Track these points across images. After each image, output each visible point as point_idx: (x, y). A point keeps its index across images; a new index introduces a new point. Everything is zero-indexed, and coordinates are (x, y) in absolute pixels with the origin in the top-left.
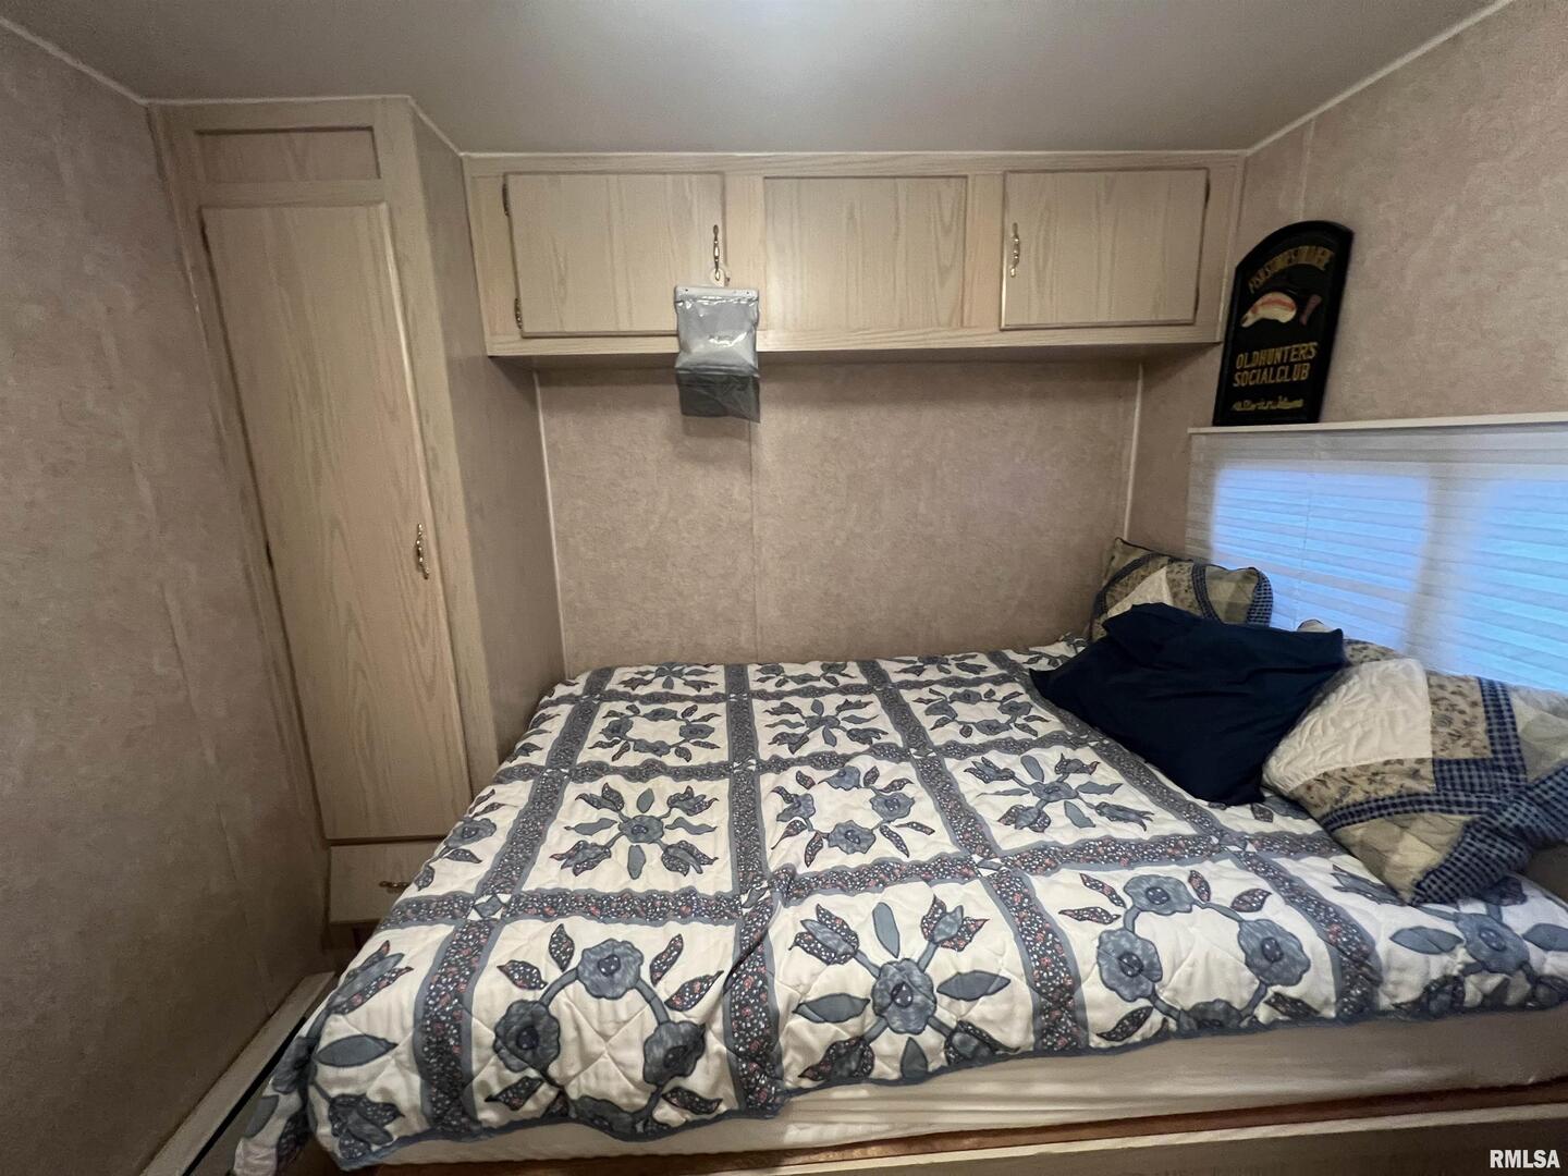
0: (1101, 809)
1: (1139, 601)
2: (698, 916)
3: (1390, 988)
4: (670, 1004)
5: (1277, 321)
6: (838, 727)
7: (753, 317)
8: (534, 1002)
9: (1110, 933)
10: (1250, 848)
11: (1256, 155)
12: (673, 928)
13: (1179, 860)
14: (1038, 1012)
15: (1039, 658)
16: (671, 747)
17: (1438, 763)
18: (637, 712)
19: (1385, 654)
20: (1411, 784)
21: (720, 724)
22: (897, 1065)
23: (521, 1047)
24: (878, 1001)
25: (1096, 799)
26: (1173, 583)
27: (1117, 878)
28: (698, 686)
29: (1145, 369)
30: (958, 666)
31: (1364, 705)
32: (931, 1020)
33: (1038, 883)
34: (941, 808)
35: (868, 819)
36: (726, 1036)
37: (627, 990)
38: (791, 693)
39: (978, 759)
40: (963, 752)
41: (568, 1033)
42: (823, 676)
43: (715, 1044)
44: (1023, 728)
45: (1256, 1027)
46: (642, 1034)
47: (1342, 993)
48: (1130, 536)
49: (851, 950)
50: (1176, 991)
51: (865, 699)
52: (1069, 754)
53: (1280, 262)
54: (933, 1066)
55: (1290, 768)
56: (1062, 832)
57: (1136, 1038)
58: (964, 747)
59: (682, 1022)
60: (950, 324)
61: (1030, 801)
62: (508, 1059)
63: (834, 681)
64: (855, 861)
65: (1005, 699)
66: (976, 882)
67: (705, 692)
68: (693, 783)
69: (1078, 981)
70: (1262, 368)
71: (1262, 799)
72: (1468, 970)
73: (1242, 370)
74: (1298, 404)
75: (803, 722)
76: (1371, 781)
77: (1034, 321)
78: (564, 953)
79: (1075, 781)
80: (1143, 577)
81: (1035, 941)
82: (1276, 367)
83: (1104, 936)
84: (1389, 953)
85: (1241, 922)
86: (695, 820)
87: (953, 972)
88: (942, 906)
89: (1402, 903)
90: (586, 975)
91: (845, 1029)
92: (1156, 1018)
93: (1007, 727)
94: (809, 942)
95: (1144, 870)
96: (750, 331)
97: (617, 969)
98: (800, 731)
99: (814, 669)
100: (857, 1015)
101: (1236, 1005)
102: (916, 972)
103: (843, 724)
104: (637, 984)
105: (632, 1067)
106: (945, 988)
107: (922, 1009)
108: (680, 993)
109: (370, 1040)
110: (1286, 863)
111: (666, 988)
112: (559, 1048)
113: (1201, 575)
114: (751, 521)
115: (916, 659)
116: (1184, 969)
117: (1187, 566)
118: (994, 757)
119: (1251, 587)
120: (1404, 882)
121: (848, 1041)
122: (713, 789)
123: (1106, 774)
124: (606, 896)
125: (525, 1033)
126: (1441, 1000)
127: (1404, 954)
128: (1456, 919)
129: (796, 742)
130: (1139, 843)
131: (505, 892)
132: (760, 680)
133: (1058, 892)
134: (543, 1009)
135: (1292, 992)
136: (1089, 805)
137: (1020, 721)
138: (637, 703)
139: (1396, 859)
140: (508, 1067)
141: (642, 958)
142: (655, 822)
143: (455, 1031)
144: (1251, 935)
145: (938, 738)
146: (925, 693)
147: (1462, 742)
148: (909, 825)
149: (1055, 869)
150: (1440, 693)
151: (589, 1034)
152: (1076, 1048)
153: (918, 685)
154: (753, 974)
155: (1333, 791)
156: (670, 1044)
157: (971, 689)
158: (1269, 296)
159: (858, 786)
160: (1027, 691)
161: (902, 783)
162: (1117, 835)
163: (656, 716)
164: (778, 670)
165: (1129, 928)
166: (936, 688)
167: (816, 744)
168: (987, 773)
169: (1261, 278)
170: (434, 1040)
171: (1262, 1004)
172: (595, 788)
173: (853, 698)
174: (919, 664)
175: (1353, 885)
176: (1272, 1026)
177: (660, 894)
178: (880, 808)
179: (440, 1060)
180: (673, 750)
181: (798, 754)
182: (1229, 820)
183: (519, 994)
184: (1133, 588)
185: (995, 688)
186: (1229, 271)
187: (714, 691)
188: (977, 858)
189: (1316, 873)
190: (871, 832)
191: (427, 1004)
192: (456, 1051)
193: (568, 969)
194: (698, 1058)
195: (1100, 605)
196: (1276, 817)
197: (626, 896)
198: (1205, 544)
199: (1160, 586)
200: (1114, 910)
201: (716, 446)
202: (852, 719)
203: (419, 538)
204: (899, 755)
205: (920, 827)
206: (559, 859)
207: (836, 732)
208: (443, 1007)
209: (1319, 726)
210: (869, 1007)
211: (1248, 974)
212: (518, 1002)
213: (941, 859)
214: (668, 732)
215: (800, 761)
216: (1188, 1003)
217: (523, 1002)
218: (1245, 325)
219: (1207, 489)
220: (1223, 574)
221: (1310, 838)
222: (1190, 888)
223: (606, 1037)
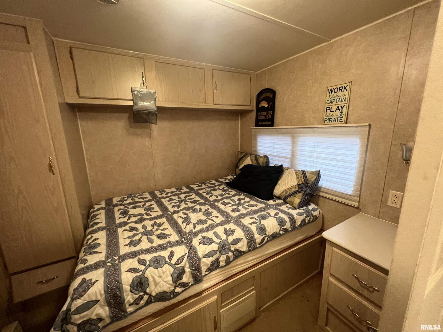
0: (248, 206)
1: (246, 164)
2: (174, 246)
3: (297, 223)
4: (176, 264)
5: (265, 107)
6: (187, 201)
7: (155, 97)
8: (140, 275)
9: (257, 225)
10: (274, 206)
11: (258, 73)
12: (170, 250)
13: (264, 211)
14: (248, 243)
15: (226, 180)
16: (144, 214)
17: (298, 185)
18: (128, 208)
19: (288, 168)
20: (295, 189)
21: (155, 206)
22: (225, 262)
23: (138, 288)
24: (220, 250)
25: (247, 204)
26: (251, 160)
27: (256, 216)
28: (143, 198)
29: (240, 114)
30: (209, 184)
31: (287, 178)
32: (230, 250)
33: (242, 220)
34: (218, 212)
35: (204, 218)
36: (190, 267)
37: (164, 265)
38: (171, 196)
39: (222, 201)
40: (219, 201)
41: (151, 279)
42: (177, 191)
43: (187, 270)
44: (228, 194)
45: (281, 235)
46: (170, 273)
47: (291, 226)
48: (241, 150)
49: (212, 241)
50: (269, 232)
51: (191, 194)
52: (239, 197)
53: (264, 95)
54: (231, 260)
55: (278, 191)
56: (243, 211)
57: (264, 243)
58: (218, 200)
59: (180, 267)
60: (203, 103)
61: (235, 207)
62: (135, 292)
63: (181, 192)
64: (205, 226)
65: (222, 189)
66: (231, 223)
67: (145, 200)
68: (156, 220)
69: (254, 235)
70: (263, 115)
71: (274, 198)
72: (306, 217)
73: (260, 116)
74: (270, 123)
75: (177, 202)
76: (290, 190)
77: (221, 103)
78: (144, 262)
79: (242, 202)
80: (245, 159)
81: (245, 230)
82: (265, 115)
83: (257, 226)
84: (296, 217)
85: (276, 218)
86: (161, 228)
87: (232, 240)
88: (226, 229)
89: (296, 209)
90: (152, 265)
91: (214, 258)
92: (266, 238)
93: (225, 194)
94: (203, 243)
95: (259, 214)
96: (154, 101)
97: (160, 261)
98: (178, 204)
99: (174, 189)
100: (216, 254)
101: (278, 232)
102: (226, 242)
103: (188, 200)
104: (166, 262)
105: (169, 281)
106: (232, 243)
107: (228, 249)
108: (178, 261)
109: (90, 302)
110: (280, 207)
111: (174, 261)
112: (148, 284)
113: (256, 158)
114: (152, 152)
115: (199, 184)
116: (270, 228)
117: (254, 156)
118: (225, 200)
119: (266, 159)
120: (296, 206)
121: (215, 260)
122: (162, 220)
123: (247, 199)
124: (147, 249)
125: (138, 284)
126: (303, 223)
127: (298, 217)
128: (303, 210)
129: (179, 206)
130: (257, 210)
131: (116, 256)
132: (160, 194)
133: (246, 221)
134: (143, 276)
135: (285, 227)
136: (246, 205)
137: (227, 193)
138: (126, 205)
139: (295, 202)
140: (135, 294)
141: (165, 258)
142: (150, 231)
143: (118, 290)
144: (278, 219)
145: (212, 199)
146: (204, 190)
147: (301, 181)
148: (213, 217)
149: (245, 217)
150: (297, 173)
151: (156, 278)
152: (255, 248)
153: (203, 189)
154: (193, 252)
155: (285, 193)
156: (178, 272)
157: (214, 188)
158: (263, 102)
159: (198, 212)
160: (226, 187)
161: (208, 209)
162: (253, 209)
163: (134, 208)
164: (165, 191)
165: (260, 223)
166: (206, 189)
167: (183, 206)
168: (225, 204)
169: (261, 98)
170: (112, 295)
171: (281, 231)
172: (127, 227)
173: (187, 195)
174: (200, 185)
175: (290, 208)
176: (283, 234)
177: (162, 244)
178: (205, 215)
179: (114, 300)
180: (145, 214)
181: (180, 209)
182: (270, 202)
183: (135, 275)
184: (244, 161)
185: (219, 187)
186: (255, 95)
187: (148, 199)
188: (229, 219)
189: (284, 208)
190: (206, 220)
191: (107, 286)
192: (120, 295)
193: (147, 265)
194: (183, 275)
195: (237, 166)
196: (277, 201)
197: (152, 248)
198: (256, 151)
199: (249, 161)
200: (257, 221)
201: (139, 131)
202: (189, 199)
203: (50, 161)
204: (205, 204)
205: (216, 217)
206: (127, 245)
207: (187, 202)
208: (113, 285)
209: (281, 183)
210: (218, 252)
211: (278, 226)
212: (135, 277)
213: (223, 221)
214: (141, 211)
215: (181, 210)
216: (271, 234)
217: (137, 276)
218: (260, 107)
219: (256, 140)
220: (260, 157)
221: (282, 203)
222: (267, 214)
223: (160, 277)
